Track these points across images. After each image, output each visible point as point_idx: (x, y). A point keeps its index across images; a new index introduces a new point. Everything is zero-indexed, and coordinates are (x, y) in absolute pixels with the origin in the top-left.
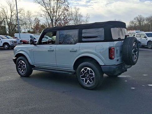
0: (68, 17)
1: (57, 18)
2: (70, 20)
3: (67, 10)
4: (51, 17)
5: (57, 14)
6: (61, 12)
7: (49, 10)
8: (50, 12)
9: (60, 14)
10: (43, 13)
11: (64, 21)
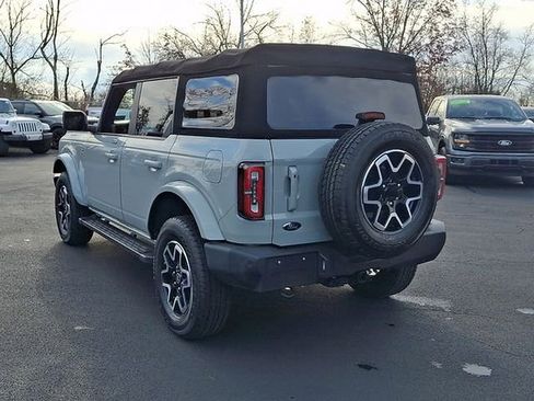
0: (445, 37)
1: (404, 43)
2: (456, 49)
3: (447, 13)
4: (382, 40)
5: (408, 27)
6: (421, 22)
7: (381, 15)
8: (380, 21)
9: (417, 28)
10: (356, 25)
11: (431, 52)
